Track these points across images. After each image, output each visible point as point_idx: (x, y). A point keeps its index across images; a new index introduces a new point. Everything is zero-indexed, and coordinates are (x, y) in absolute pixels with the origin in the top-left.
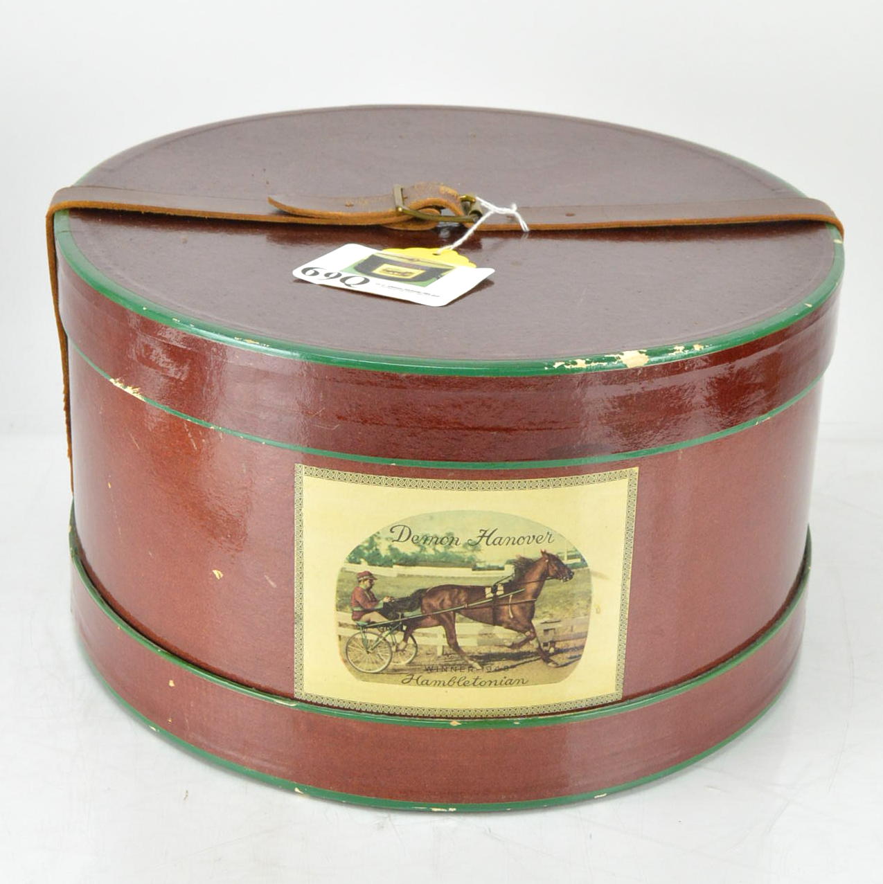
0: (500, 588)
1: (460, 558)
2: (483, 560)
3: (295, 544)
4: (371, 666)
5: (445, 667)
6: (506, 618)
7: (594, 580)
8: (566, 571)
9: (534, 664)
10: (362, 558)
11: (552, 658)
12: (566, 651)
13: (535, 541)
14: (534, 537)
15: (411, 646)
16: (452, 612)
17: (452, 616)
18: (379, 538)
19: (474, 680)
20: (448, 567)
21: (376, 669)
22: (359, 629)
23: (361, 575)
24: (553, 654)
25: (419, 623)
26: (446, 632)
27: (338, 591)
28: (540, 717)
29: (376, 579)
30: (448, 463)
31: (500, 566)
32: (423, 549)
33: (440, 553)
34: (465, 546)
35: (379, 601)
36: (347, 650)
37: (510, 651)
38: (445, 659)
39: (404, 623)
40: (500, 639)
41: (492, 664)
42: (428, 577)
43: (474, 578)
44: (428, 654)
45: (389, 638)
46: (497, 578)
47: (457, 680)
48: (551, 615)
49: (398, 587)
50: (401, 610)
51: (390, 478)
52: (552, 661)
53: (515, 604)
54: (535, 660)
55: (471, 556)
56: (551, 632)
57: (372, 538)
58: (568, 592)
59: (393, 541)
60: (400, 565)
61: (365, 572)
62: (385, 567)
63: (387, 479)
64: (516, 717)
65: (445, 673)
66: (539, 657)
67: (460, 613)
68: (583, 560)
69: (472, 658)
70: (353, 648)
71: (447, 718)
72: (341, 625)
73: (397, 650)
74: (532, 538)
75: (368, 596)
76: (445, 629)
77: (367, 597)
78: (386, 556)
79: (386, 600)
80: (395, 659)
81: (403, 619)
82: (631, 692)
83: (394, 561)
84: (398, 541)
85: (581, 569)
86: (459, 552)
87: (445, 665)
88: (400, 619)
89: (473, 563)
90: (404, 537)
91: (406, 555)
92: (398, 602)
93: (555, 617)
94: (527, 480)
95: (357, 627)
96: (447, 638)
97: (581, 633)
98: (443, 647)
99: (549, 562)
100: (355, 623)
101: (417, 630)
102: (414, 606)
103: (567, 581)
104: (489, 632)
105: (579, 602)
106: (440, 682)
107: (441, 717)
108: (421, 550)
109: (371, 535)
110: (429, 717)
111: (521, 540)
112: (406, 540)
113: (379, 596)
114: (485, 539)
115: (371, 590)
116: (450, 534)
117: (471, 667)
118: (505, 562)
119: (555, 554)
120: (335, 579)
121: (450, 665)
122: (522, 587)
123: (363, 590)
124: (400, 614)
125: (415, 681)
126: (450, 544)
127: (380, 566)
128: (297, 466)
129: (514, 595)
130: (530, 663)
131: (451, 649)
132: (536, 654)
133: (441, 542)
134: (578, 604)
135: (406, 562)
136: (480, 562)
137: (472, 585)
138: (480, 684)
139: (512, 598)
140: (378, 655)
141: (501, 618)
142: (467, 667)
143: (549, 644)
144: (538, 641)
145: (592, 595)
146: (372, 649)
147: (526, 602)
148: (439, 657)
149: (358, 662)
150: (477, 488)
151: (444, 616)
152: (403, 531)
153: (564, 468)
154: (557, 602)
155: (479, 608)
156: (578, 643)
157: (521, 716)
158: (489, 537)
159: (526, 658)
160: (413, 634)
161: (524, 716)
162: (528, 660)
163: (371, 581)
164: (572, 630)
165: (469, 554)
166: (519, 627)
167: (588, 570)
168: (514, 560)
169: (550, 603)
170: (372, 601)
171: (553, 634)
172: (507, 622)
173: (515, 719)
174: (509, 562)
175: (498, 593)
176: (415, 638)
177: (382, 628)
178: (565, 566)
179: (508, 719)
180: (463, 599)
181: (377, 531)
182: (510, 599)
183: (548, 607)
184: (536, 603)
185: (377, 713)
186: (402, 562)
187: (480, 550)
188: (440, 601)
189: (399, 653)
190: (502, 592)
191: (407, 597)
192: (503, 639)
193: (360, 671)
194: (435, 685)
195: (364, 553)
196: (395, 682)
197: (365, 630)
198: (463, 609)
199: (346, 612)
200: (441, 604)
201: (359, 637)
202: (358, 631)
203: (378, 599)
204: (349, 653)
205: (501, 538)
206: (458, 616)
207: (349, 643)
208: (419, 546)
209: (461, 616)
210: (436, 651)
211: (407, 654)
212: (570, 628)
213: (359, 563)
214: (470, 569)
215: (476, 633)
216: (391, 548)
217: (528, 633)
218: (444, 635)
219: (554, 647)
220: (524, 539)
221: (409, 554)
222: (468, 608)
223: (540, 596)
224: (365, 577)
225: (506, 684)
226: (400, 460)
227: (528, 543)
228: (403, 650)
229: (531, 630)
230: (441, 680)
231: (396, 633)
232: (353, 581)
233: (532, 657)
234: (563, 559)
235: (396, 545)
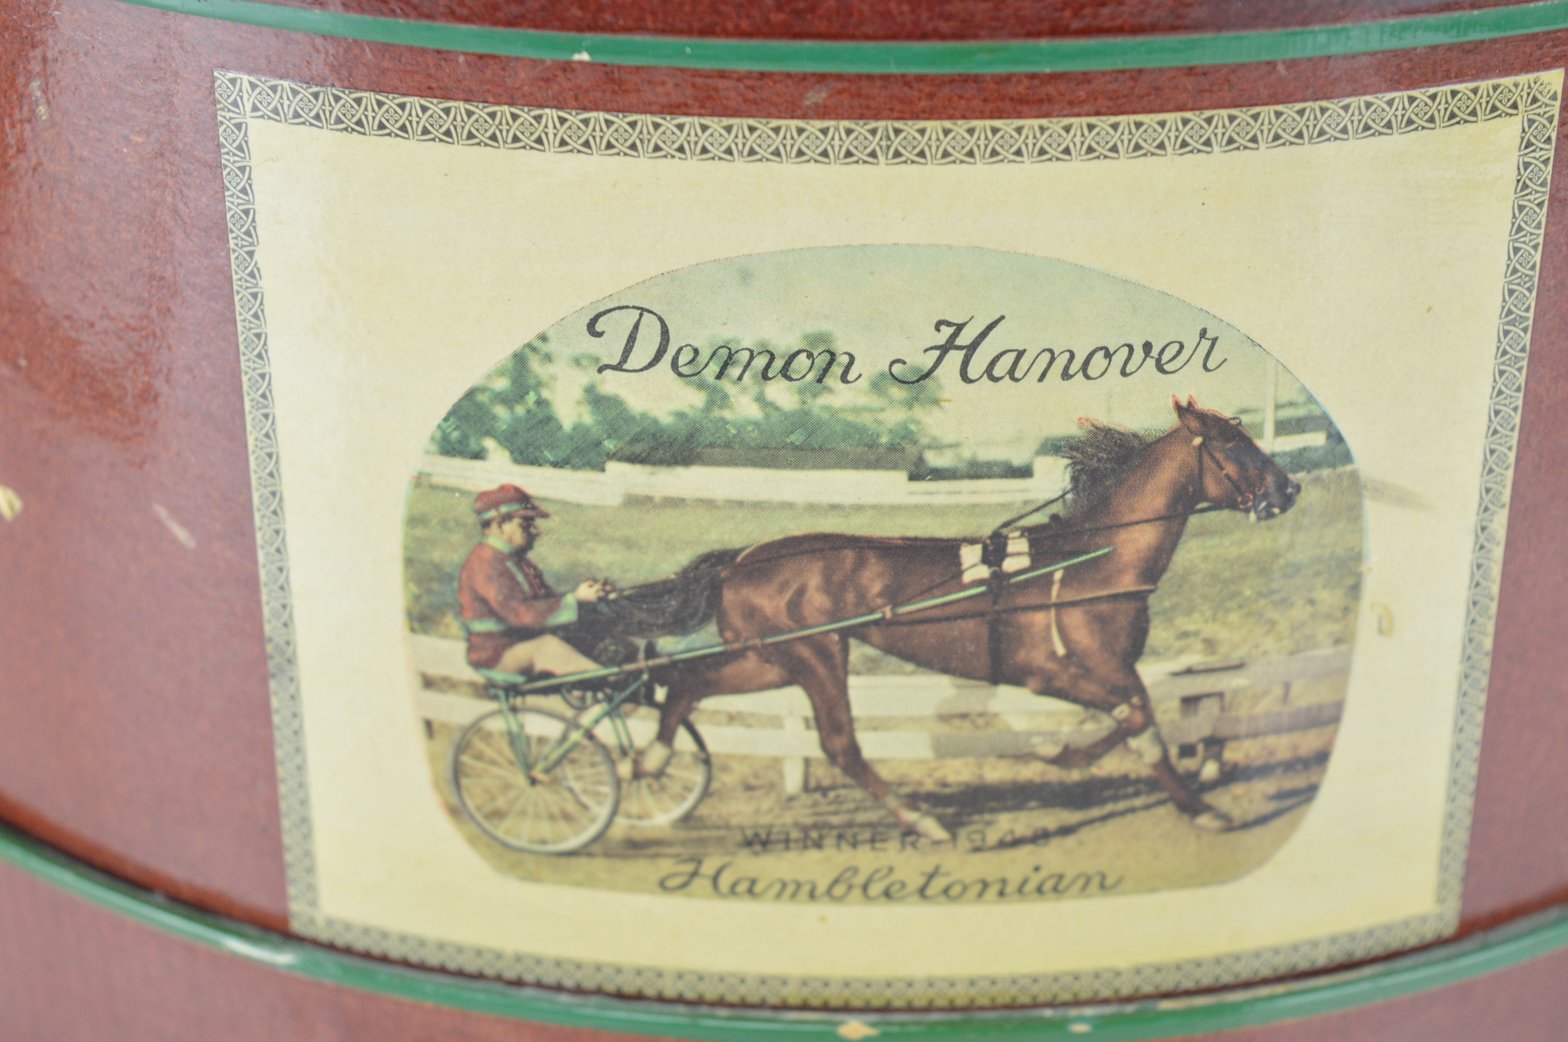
0: (1018, 545)
1: (860, 430)
2: (949, 438)
3: (245, 387)
4: (546, 829)
5: (814, 834)
6: (1037, 657)
7: (1372, 509)
8: (1270, 479)
9: (1142, 820)
10: (489, 433)
11: (1209, 798)
12: (1264, 770)
13: (1150, 363)
14: (1147, 347)
15: (688, 759)
16: (836, 637)
17: (836, 649)
18: (548, 358)
19: (921, 881)
20: (815, 467)
21: (562, 839)
22: (495, 698)
23: (488, 500)
24: (1214, 785)
25: (711, 675)
26: (815, 708)
27: (409, 562)
28: (1166, 1005)
29: (545, 515)
30: (807, 44)
31: (1018, 460)
32: (717, 399)
33: (786, 416)
34: (877, 386)
35: (562, 595)
36: (458, 772)
37: (1054, 774)
38: (815, 804)
39: (660, 675)
40: (1017, 734)
41: (989, 823)
42: (740, 504)
43: (918, 507)
44: (749, 788)
45: (606, 732)
46: (1004, 506)
47: (860, 879)
48: (1210, 645)
49: (629, 544)
50: (643, 628)
51: (574, 118)
52: (1208, 808)
53: (1073, 604)
54: (1147, 807)
55: (904, 426)
56: (1209, 708)
57: (520, 359)
58: (1277, 555)
59: (600, 370)
60: (633, 459)
61: (503, 488)
62: (575, 468)
63: (563, 121)
64: (1077, 1003)
65: (813, 855)
66: (1164, 795)
67: (864, 639)
68: (1336, 438)
69: (914, 800)
70: (479, 765)
71: (826, 1008)
72: (429, 683)
73: (637, 775)
74: (1139, 353)
75: (520, 578)
76: (811, 697)
77: (513, 578)
78: (576, 428)
79: (587, 592)
80: (631, 806)
81: (651, 663)
82: (1490, 903)
83: (609, 445)
84: (618, 368)
85: (1325, 472)
86: (857, 410)
87: (815, 826)
88: (641, 663)
89: (911, 450)
90: (642, 354)
91: (656, 422)
92: (629, 598)
93: (1223, 649)
94: (1122, 119)
95: (487, 690)
96: (820, 728)
97: (1320, 708)
98: (807, 762)
99: (1203, 444)
100: (478, 677)
101: (708, 704)
102: (692, 616)
103: (1270, 516)
104: (978, 708)
105: (1315, 595)
106: (799, 885)
107: (805, 1007)
108: (710, 405)
109: (517, 344)
110: (761, 1005)
111: (1099, 361)
112: (651, 365)
113: (560, 579)
114: (955, 358)
115: (531, 555)
116: (820, 338)
117: (910, 833)
118: (1035, 446)
119: (1227, 413)
120: (398, 514)
121: (831, 827)
122: (1099, 540)
123: (500, 557)
124: (641, 643)
125: (707, 884)
126: (820, 380)
127: (555, 465)
128: (222, 77)
129: (1066, 569)
130: (1129, 817)
131: (837, 771)
132: (1152, 785)
133: (785, 373)
134: (1312, 602)
135: (655, 449)
136: (937, 446)
137: (911, 533)
138: (946, 891)
139: (1064, 582)
140: (571, 790)
141: (1022, 656)
142: (896, 833)
143: (1200, 748)
144: (1159, 739)
145: (1364, 568)
146: (547, 771)
147: (1115, 597)
148: (791, 799)
149: (497, 815)
150: (922, 154)
151: (805, 652)
152: (636, 327)
153: (1272, 65)
154: (1233, 596)
155: (939, 620)
156: (1308, 743)
157: (1095, 1001)
158: (972, 348)
159: (1115, 799)
160: (693, 717)
161: (1106, 1001)
162: (1122, 805)
163: (527, 524)
164: (1285, 697)
165: (894, 417)
166: (1090, 689)
167: (1354, 475)
168: (1067, 439)
169: (1205, 597)
170: (535, 597)
171: (1216, 710)
172: (1041, 672)
173: (1073, 1012)
174: (1053, 447)
175: (1010, 565)
176: (703, 729)
177: (576, 693)
178: (1267, 462)
179: (1048, 1013)
180: (876, 588)
181: (537, 331)
182: (1055, 589)
183: (1196, 616)
184: (1152, 600)
185: (578, 991)
186: (638, 448)
187: (936, 402)
188: (788, 596)
189: (644, 783)
190: (1025, 562)
191: (665, 582)
192: (1030, 734)
193: (506, 845)
194: (779, 896)
195: (495, 418)
196: (634, 887)
197: (518, 701)
198: (876, 623)
199: (445, 636)
200: (795, 606)
201: (496, 725)
202: (492, 706)
203: (561, 589)
204: (465, 782)
205: (1021, 354)
206: (858, 651)
207: (461, 747)
208: (702, 386)
209: (869, 651)
210: (781, 776)
211: (676, 788)
212: (1278, 691)
213: (479, 455)
214: (900, 476)
215: (929, 710)
216: (595, 399)
217: (1122, 711)
218: (806, 720)
219: (1218, 757)
220: (1108, 355)
221: (666, 419)
222: (895, 622)
223: (1166, 576)
224: (504, 509)
225: (1039, 890)
226: (607, 37)
227: (1124, 373)
228: (659, 774)
229: (1135, 700)
230: (802, 878)
231: (627, 715)
232: (459, 524)
233: (1137, 794)
234: (1260, 436)
235: (611, 384)
